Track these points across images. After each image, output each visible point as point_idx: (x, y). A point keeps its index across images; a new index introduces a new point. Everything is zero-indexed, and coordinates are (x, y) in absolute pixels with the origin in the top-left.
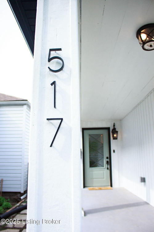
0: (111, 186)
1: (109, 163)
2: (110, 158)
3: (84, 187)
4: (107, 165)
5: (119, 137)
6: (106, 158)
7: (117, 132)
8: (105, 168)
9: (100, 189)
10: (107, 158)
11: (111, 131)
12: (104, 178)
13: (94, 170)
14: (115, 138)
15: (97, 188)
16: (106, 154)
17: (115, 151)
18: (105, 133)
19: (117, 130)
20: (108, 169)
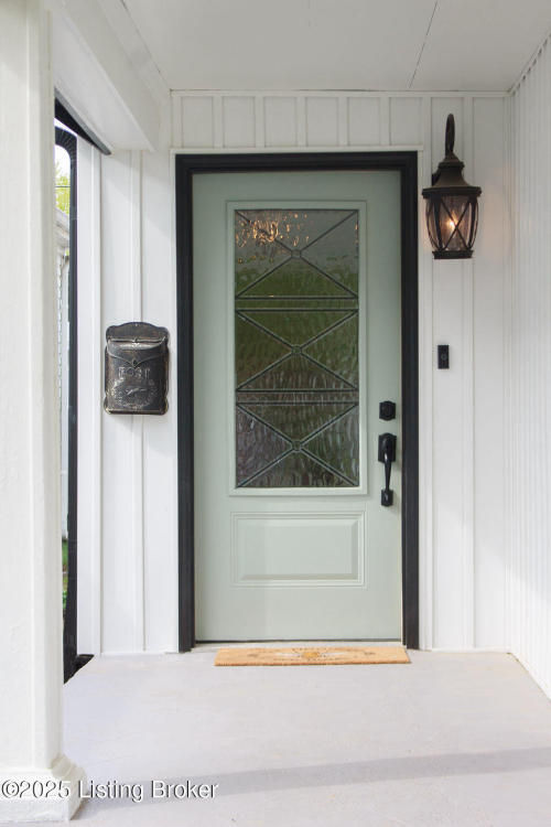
0: (411, 638)
1: (401, 451)
2: (405, 408)
3: (189, 639)
4: (380, 468)
5: (485, 243)
6: (376, 411)
7: (472, 194)
8: (369, 494)
9: (313, 662)
10: (387, 411)
11: (424, 181)
12: (354, 576)
13: (272, 506)
14: (455, 249)
15: (286, 652)
16: (377, 380)
17: (454, 357)
18: (374, 198)
19: (470, 177)
20: (387, 499)
